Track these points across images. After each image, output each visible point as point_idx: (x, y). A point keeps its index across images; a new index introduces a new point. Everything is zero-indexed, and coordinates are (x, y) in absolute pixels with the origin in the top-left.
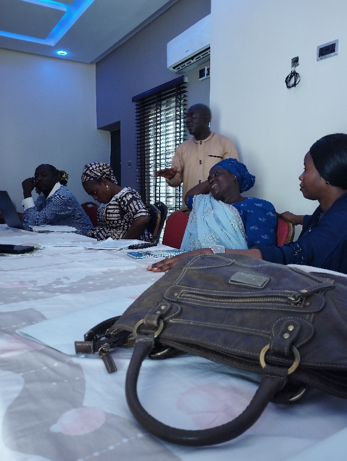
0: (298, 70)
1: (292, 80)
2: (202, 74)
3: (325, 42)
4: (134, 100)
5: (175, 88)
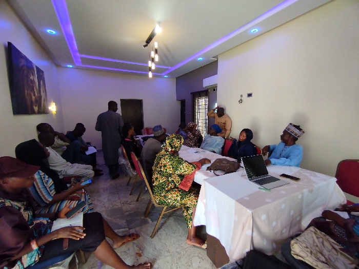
0: (242, 98)
1: (241, 101)
2: (214, 90)
3: (249, 93)
4: (191, 93)
5: (205, 93)
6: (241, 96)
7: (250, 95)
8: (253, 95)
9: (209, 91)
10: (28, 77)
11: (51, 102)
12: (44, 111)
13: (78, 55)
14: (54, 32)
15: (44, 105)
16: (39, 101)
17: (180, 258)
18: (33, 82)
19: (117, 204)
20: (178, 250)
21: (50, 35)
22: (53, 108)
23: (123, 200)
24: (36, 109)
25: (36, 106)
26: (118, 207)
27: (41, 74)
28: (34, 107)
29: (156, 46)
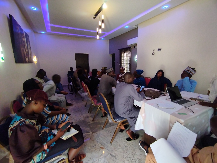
0: (154, 52)
1: (153, 54)
2: (135, 47)
3: (159, 48)
4: (119, 50)
5: (129, 49)
6: (154, 50)
7: (160, 50)
8: (161, 50)
9: (131, 47)
10: (21, 39)
11: (33, 56)
12: (31, 62)
13: (49, 24)
14: (36, 9)
15: (31, 57)
16: (28, 54)
17: (127, 150)
18: (24, 42)
19: (82, 118)
20: (125, 145)
21: (33, 11)
22: (35, 59)
23: (85, 115)
24: (27, 59)
25: (27, 58)
26: (82, 120)
27: (28, 37)
28: (26, 58)
29: (103, 17)
